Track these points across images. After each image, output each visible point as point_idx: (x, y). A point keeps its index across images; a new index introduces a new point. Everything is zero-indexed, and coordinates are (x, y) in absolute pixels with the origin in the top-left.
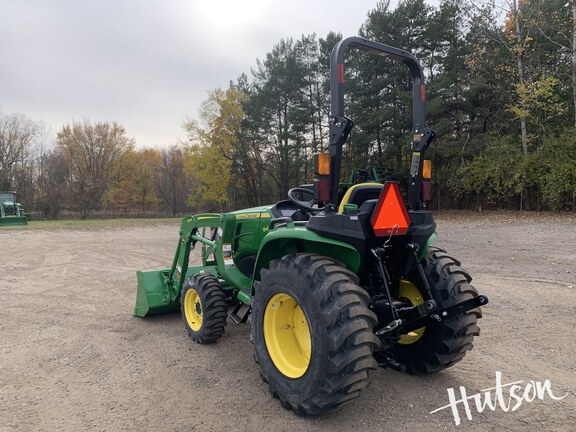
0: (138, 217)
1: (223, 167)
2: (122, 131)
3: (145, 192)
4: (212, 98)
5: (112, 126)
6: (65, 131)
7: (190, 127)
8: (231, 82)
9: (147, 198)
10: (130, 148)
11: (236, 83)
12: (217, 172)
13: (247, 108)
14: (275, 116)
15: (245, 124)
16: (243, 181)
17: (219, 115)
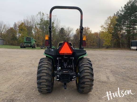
0: (91, 48)
1: (109, 36)
2: (89, 29)
3: (93, 42)
4: (108, 19)
5: (87, 28)
6: (77, 29)
7: (102, 27)
8: (114, 14)
9: (94, 44)
10: (91, 32)
11: (116, 14)
12: (108, 38)
13: (117, 20)
14: (127, 22)
15: (116, 25)
16: (116, 40)
17: (110, 23)
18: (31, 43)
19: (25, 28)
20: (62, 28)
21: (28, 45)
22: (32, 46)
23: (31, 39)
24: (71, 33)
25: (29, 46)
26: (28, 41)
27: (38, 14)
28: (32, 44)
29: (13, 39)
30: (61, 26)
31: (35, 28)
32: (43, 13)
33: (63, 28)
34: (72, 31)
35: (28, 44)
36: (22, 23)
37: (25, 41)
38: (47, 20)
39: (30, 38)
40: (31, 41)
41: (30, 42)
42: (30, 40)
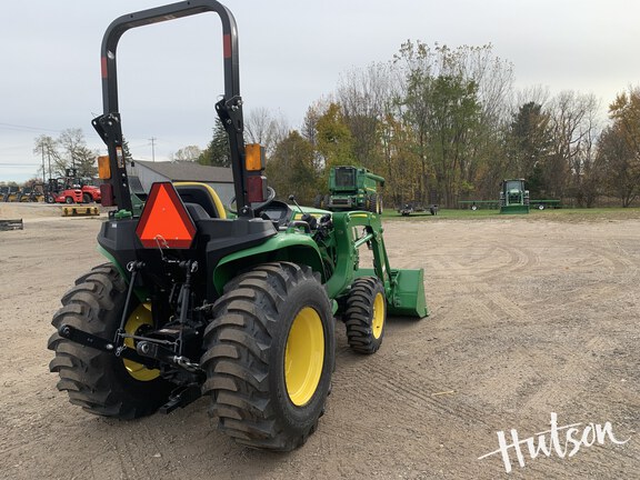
6: (619, 101)
18: (355, 192)
19: (344, 129)
20: (526, 106)
21: (345, 202)
22: (359, 204)
23: (358, 174)
24: (583, 125)
25: (349, 205)
26: (346, 184)
27: (400, 55)
28: (361, 196)
29: (299, 179)
30: (519, 94)
31: (386, 122)
32: (421, 47)
33: (532, 103)
34: (587, 114)
35: (344, 198)
36: (332, 105)
37: (333, 185)
38: (441, 77)
39: (351, 170)
40: (358, 184)
41: (353, 188)
42: (352, 181)
